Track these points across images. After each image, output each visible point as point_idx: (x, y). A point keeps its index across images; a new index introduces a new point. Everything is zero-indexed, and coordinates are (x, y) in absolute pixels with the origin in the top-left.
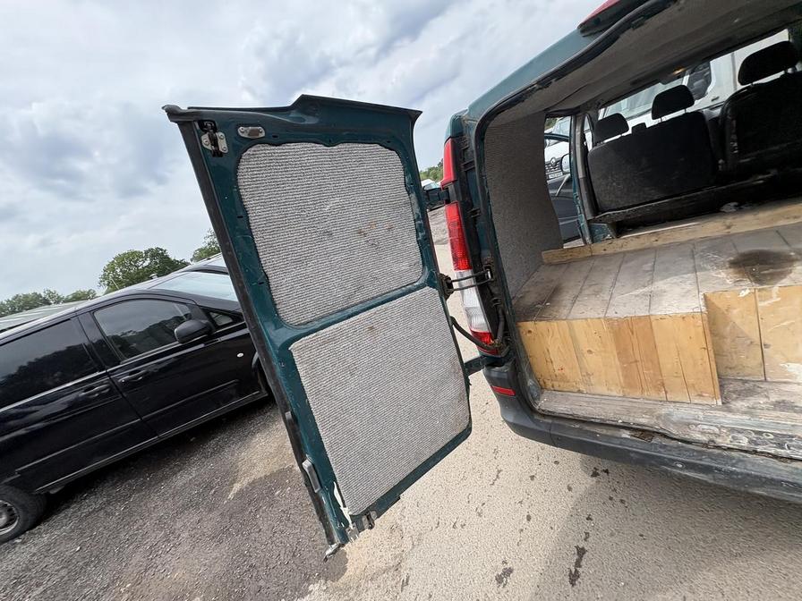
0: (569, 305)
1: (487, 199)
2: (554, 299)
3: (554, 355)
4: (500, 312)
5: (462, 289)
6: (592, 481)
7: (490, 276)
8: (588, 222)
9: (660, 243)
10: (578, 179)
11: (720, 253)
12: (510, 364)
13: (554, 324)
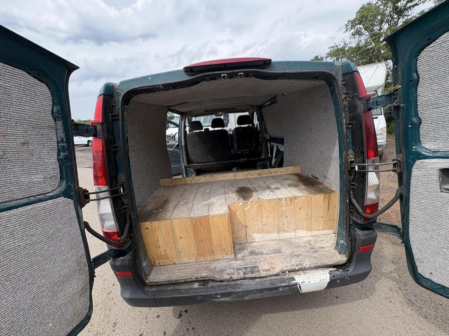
0: (172, 210)
1: (126, 141)
2: (164, 207)
3: (161, 243)
4: (128, 216)
5: (98, 199)
6: (178, 321)
7: (122, 191)
8: (185, 167)
9: (213, 180)
10: (182, 146)
11: (233, 186)
12: (131, 253)
13: (163, 222)
